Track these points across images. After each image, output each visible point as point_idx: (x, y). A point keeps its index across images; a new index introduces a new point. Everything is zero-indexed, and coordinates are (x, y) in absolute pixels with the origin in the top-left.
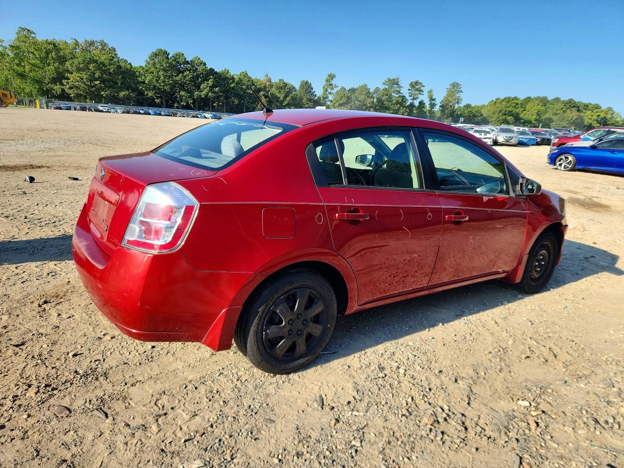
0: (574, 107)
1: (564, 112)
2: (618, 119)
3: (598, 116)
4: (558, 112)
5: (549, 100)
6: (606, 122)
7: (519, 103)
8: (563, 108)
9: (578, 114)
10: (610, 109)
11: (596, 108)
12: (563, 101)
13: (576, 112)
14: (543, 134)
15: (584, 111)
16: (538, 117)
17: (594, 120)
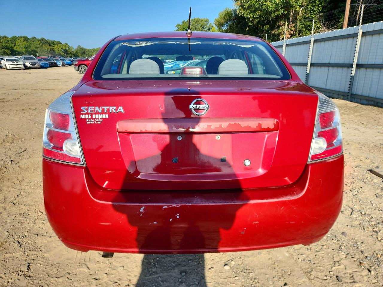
0: (46, 43)
1: (42, 46)
2: (73, 50)
3: (62, 48)
4: (38, 46)
5: (29, 38)
6: (67, 52)
7: (9, 40)
8: (40, 44)
9: (50, 47)
10: (66, 44)
11: (59, 44)
12: (38, 39)
13: (49, 46)
14: (49, 60)
15: (53, 46)
16: (26, 50)
17: (60, 51)
